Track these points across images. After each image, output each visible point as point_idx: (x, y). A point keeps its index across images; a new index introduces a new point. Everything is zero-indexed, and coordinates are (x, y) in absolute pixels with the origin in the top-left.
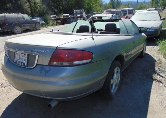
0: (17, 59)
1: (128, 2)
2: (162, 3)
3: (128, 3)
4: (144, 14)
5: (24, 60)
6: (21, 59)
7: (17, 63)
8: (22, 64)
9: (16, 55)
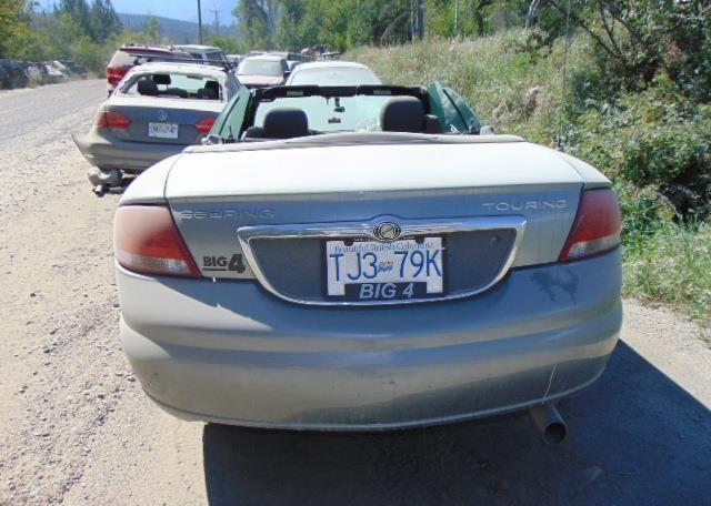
0: (354, 273)
1: (147, 17)
2: (283, 36)
3: (149, 23)
4: (332, 73)
5: (416, 269)
6: (390, 268)
7: (361, 296)
8: (409, 291)
9: (337, 256)
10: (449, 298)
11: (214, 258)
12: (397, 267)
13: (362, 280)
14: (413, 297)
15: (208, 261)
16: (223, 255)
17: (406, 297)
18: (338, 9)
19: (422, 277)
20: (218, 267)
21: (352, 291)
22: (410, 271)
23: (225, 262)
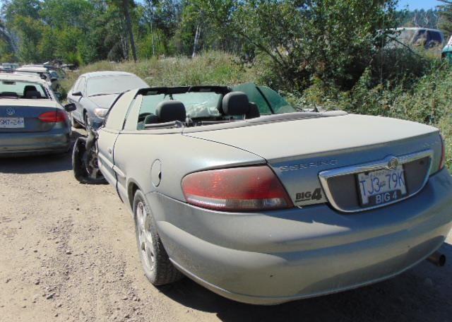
0: (371, 190)
5: (395, 183)
6: (384, 185)
7: (377, 202)
8: (395, 196)
9: (362, 182)
10: (410, 196)
11: (303, 194)
12: (387, 183)
13: (375, 193)
14: (397, 199)
15: (299, 196)
16: (308, 190)
17: (394, 199)
18: (67, 36)
19: (398, 187)
20: (305, 198)
21: (372, 200)
22: (393, 184)
23: (310, 195)
